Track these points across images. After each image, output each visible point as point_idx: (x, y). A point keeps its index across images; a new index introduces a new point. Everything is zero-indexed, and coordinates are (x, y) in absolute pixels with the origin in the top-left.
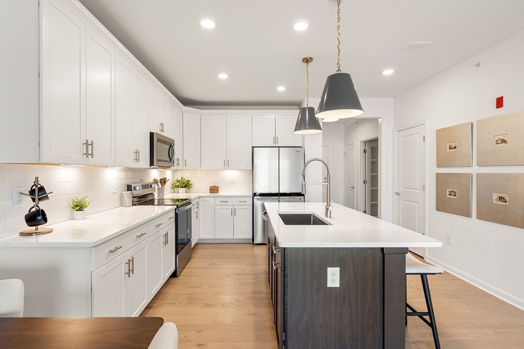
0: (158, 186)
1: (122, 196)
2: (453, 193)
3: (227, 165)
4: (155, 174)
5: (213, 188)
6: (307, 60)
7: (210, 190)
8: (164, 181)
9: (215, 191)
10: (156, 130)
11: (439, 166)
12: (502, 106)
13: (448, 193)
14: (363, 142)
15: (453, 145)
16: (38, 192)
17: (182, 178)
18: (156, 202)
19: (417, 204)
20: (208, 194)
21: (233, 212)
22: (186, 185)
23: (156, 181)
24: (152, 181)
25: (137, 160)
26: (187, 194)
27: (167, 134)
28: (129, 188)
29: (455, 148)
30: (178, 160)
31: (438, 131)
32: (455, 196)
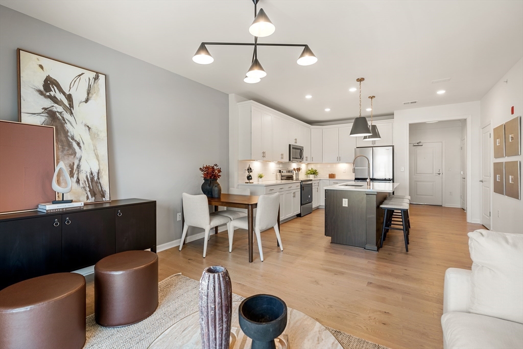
0: (296, 172)
1: (277, 175)
3: (339, 160)
4: (294, 166)
5: (331, 175)
6: (372, 98)
7: (329, 176)
8: (299, 169)
9: (332, 177)
10: (293, 143)
11: (496, 157)
12: (513, 113)
13: (497, 178)
16: (250, 170)
17: (312, 169)
20: (328, 179)
22: (315, 173)
23: (294, 169)
24: (292, 169)
25: (282, 158)
27: (299, 144)
28: (280, 171)
30: (307, 157)
31: (495, 129)
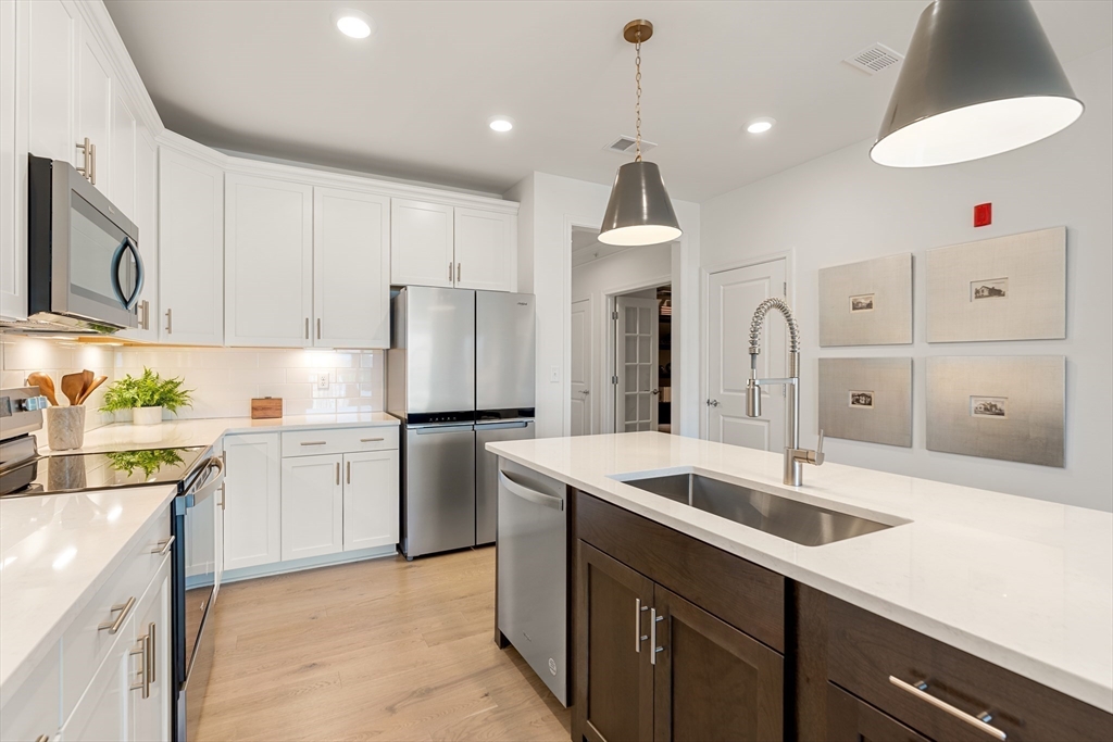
0: (54, 402)
2: (862, 400)
3: (314, 332)
5: (265, 404)
6: (638, 32)
7: (254, 409)
8: (78, 387)
9: (269, 413)
11: (823, 345)
12: (989, 222)
13: (851, 400)
14: (610, 295)
15: (863, 301)
17: (148, 374)
18: (43, 478)
19: (765, 424)
20: (247, 423)
21: (343, 474)
22: (165, 397)
26: (169, 427)
29: (869, 306)
31: (824, 273)
32: (870, 404)
